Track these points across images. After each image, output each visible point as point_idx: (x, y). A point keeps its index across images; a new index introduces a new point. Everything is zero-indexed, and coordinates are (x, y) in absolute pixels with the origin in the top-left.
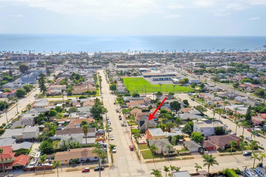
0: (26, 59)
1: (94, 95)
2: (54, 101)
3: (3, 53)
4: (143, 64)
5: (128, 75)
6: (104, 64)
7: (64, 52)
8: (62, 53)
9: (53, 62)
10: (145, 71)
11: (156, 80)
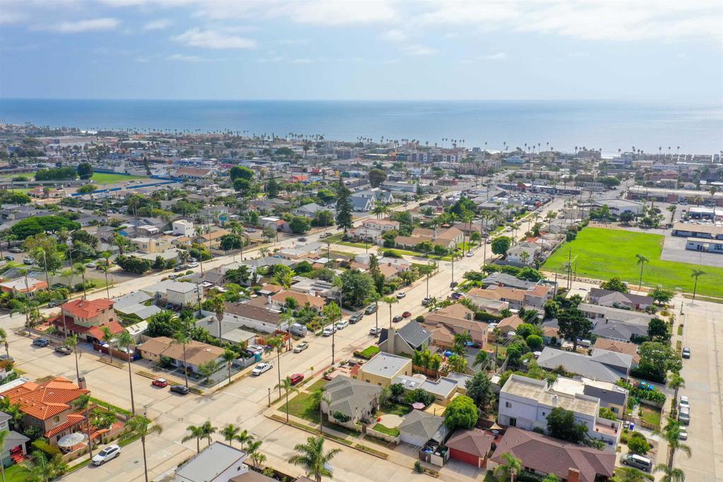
0: (425, 159)
1: (439, 257)
2: (339, 252)
3: (401, 144)
4: (713, 193)
5: (621, 221)
6: (601, 184)
7: (534, 147)
8: (529, 148)
9: (471, 171)
10: (709, 217)
11: (700, 249)
